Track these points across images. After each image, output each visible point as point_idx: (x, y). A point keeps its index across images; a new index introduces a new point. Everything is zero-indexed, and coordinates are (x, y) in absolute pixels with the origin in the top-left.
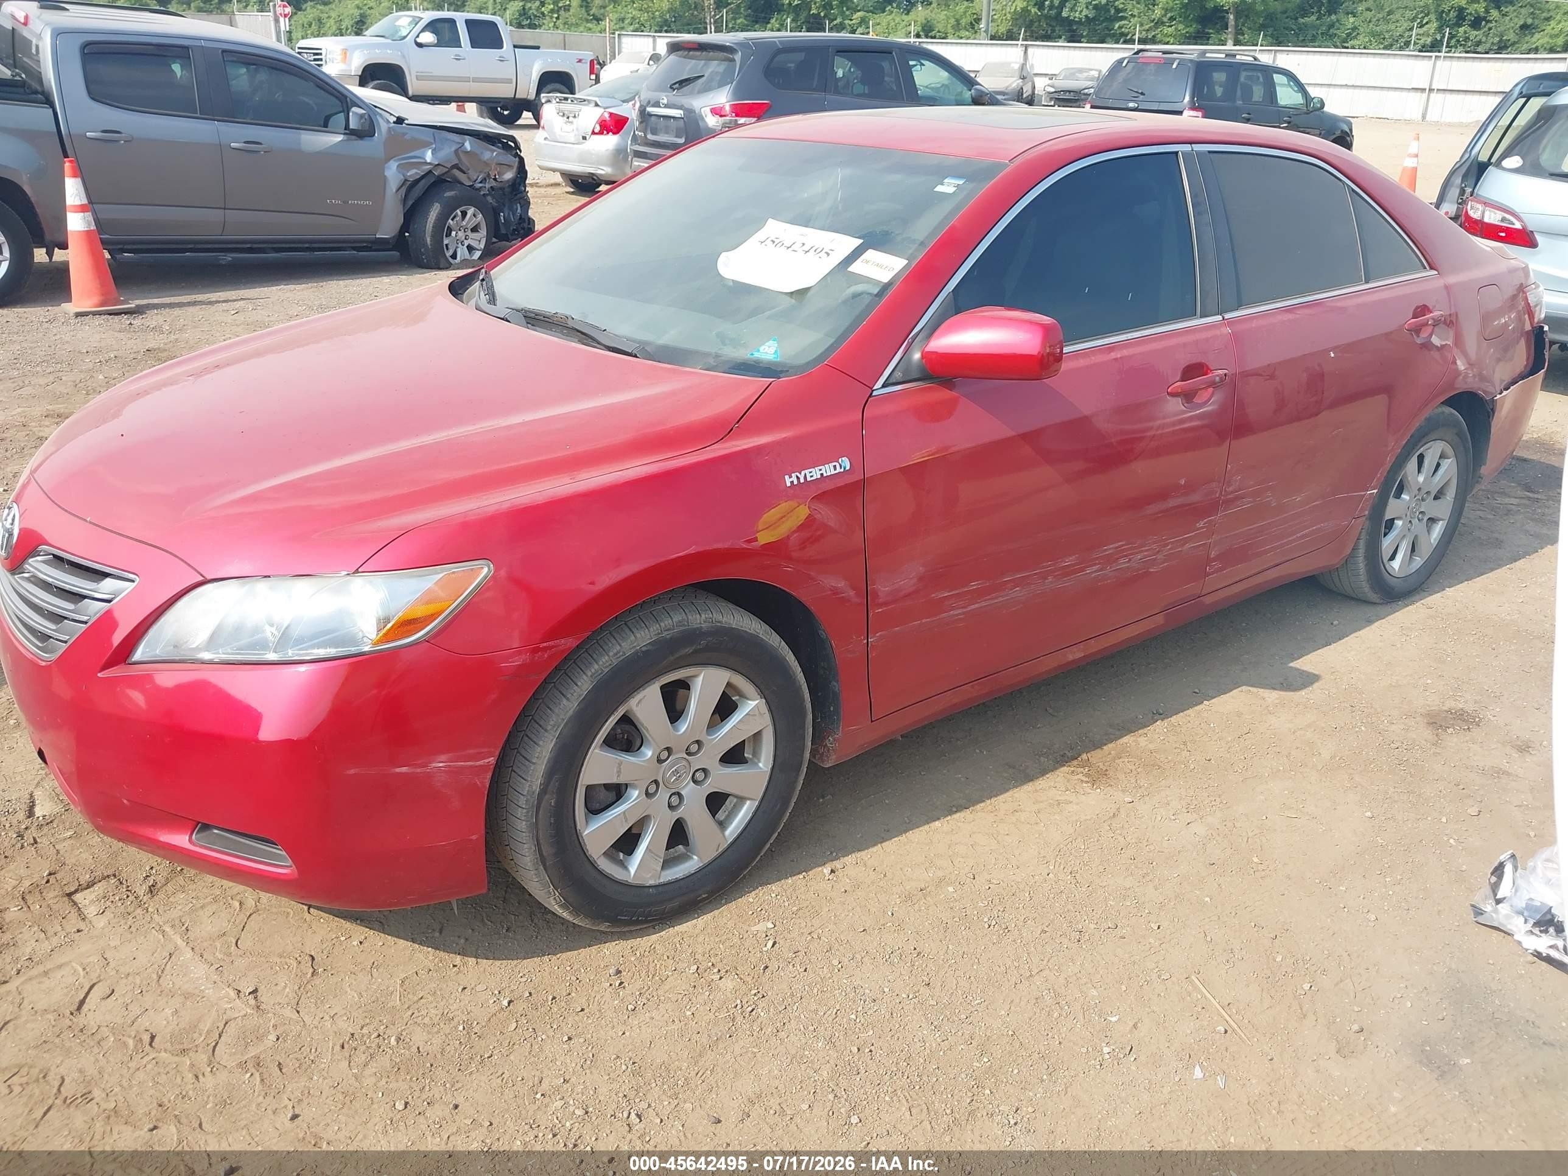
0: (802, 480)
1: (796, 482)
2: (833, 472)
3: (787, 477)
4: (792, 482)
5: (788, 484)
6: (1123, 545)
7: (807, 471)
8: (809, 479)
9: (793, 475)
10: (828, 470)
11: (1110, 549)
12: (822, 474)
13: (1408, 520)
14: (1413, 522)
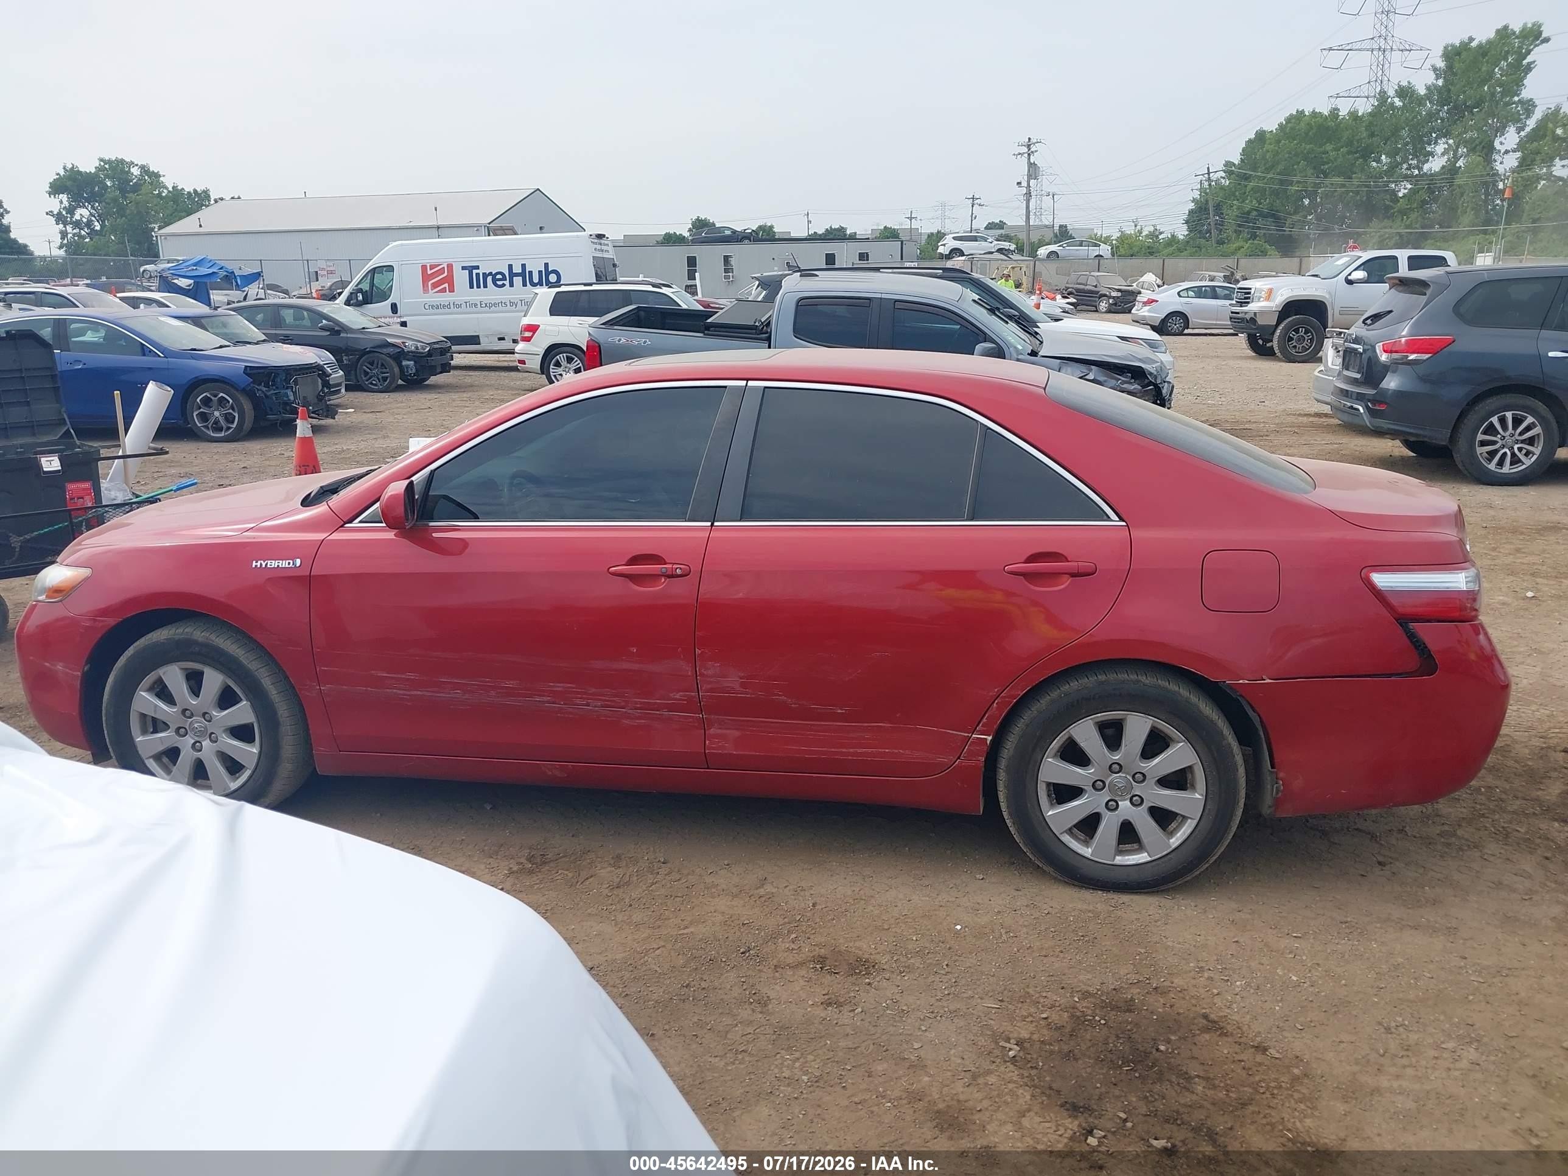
0: (264, 566)
1: (259, 566)
2: (287, 566)
3: (254, 562)
4: (256, 566)
5: (254, 566)
6: (574, 688)
7: (269, 562)
8: (268, 566)
9: (259, 562)
10: (284, 564)
11: (559, 687)
12: (278, 566)
13: (1105, 796)
14: (1120, 803)
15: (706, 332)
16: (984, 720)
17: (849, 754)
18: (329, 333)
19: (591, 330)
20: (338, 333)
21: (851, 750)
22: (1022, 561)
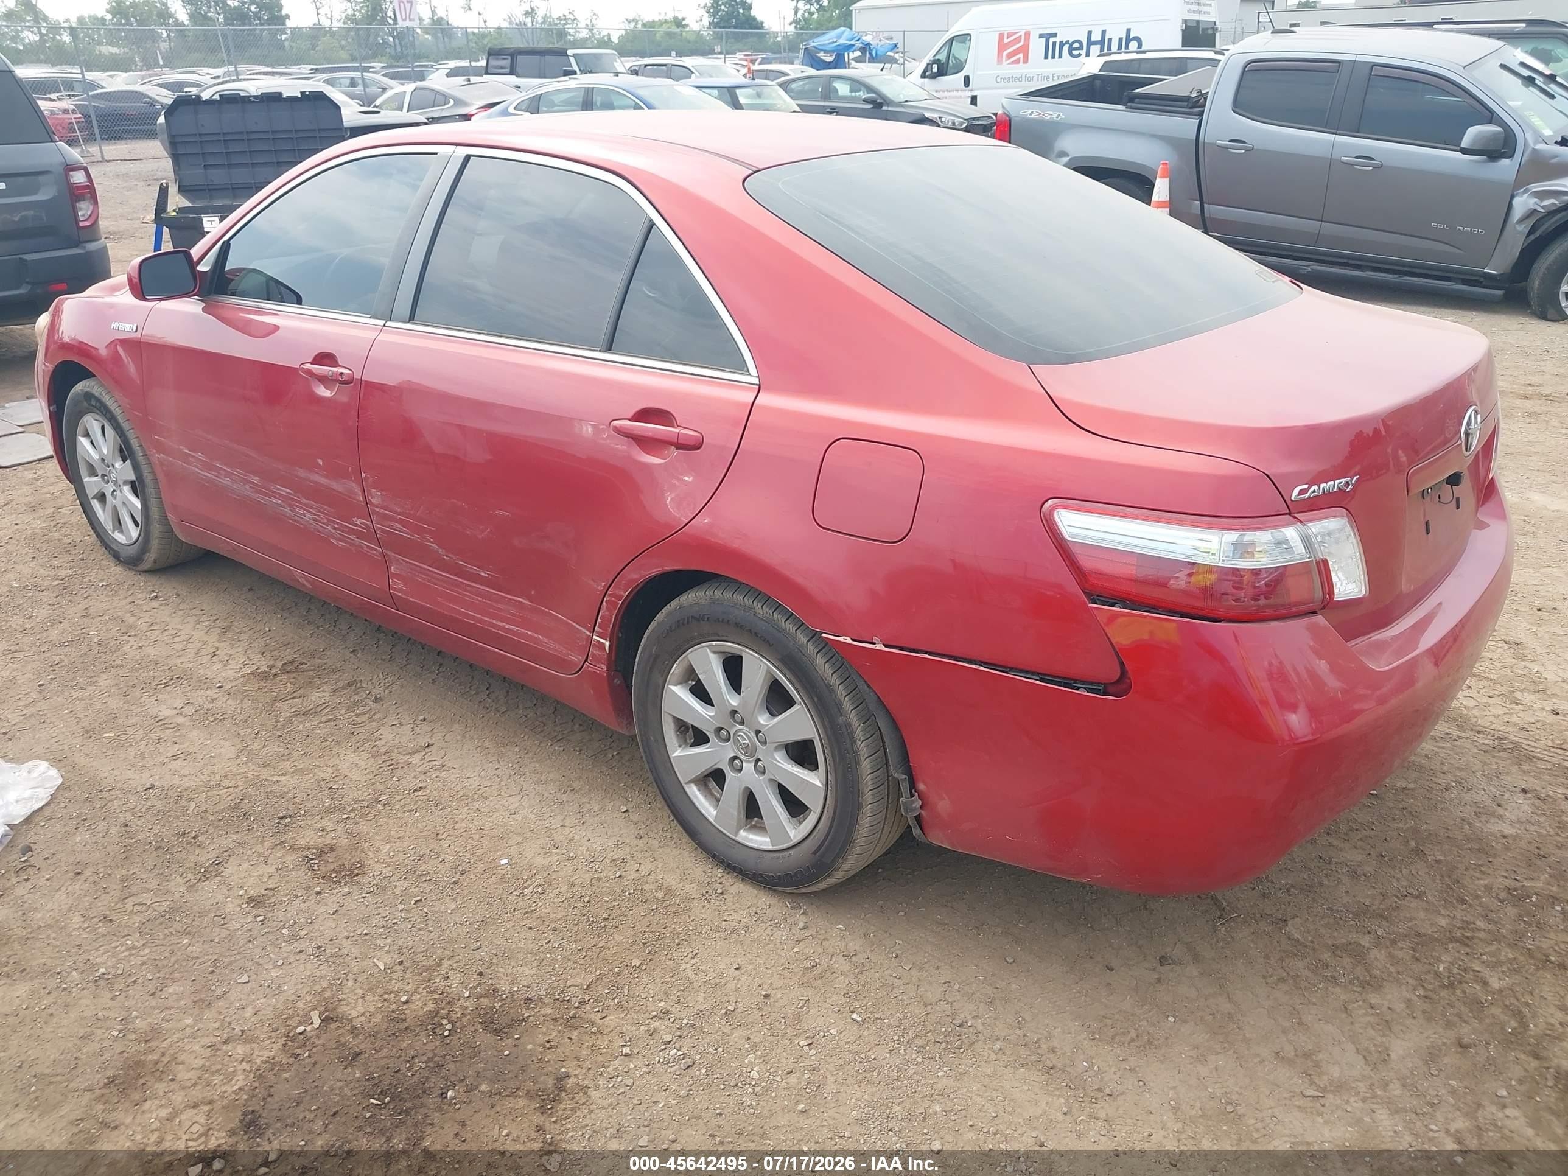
0: (117, 328)
1: (114, 328)
2: (128, 330)
3: (113, 323)
5: (112, 327)
7: (120, 324)
8: (119, 329)
9: (115, 324)
10: (127, 327)
12: (124, 329)
13: (729, 750)
14: (745, 764)
15: (1129, 104)
16: (599, 620)
17: (494, 626)
18: (871, 106)
19: (1005, 101)
20: (880, 105)
21: (501, 624)
22: (629, 416)
